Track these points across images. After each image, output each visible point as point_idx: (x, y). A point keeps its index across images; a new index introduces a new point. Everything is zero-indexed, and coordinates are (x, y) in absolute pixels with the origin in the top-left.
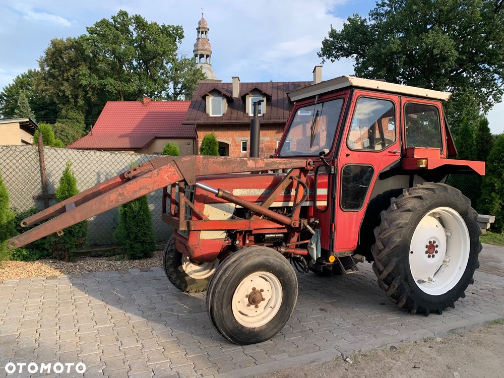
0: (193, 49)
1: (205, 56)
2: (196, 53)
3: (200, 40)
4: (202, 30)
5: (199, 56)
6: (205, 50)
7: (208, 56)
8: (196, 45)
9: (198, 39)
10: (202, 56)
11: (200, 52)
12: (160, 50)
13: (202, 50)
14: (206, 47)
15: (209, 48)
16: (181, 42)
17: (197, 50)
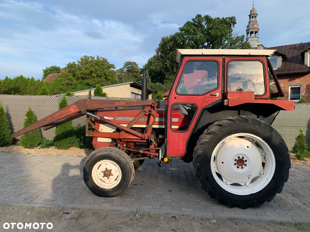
0: (246, 29)
1: (254, 33)
2: (248, 31)
3: (251, 23)
4: (253, 15)
5: (250, 33)
6: (254, 29)
7: (256, 32)
8: (248, 26)
9: (249, 22)
10: (252, 33)
11: (250, 31)
12: (219, 34)
13: (252, 29)
14: (255, 26)
15: (257, 26)
16: (234, 26)
17: (249, 29)
